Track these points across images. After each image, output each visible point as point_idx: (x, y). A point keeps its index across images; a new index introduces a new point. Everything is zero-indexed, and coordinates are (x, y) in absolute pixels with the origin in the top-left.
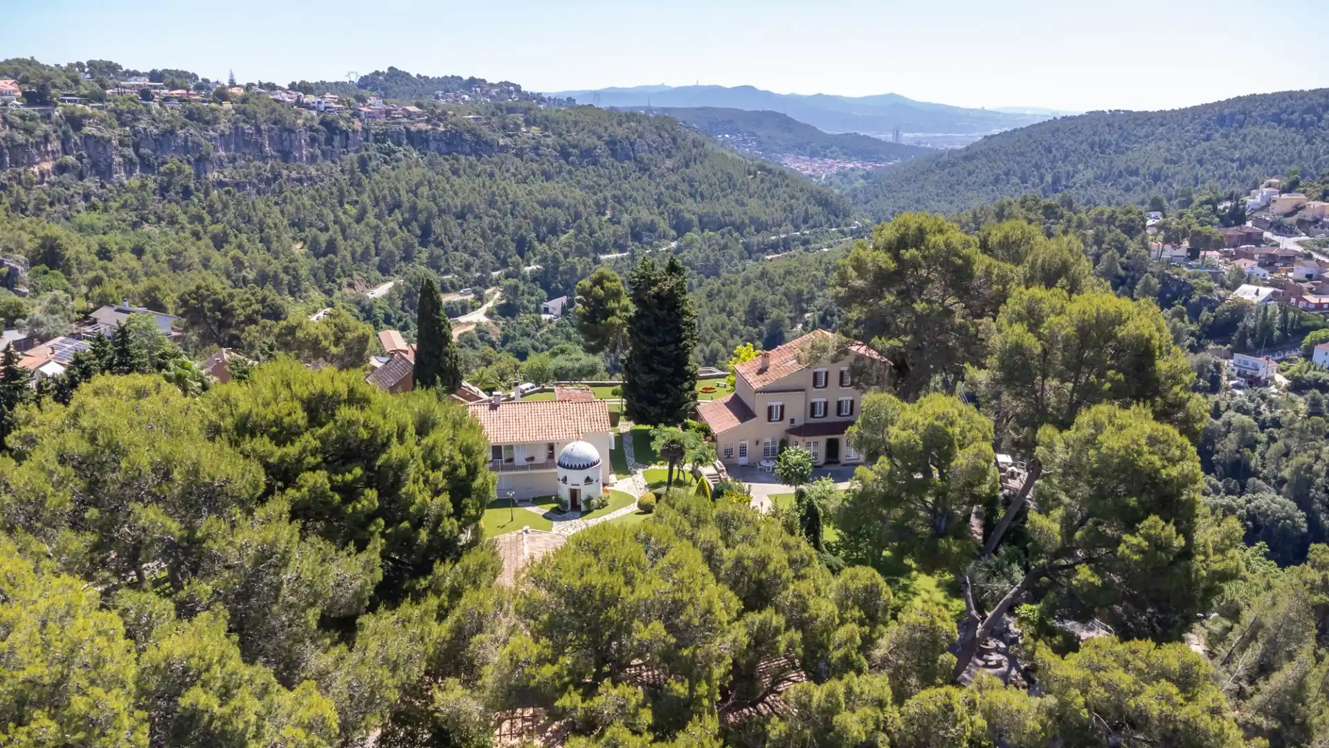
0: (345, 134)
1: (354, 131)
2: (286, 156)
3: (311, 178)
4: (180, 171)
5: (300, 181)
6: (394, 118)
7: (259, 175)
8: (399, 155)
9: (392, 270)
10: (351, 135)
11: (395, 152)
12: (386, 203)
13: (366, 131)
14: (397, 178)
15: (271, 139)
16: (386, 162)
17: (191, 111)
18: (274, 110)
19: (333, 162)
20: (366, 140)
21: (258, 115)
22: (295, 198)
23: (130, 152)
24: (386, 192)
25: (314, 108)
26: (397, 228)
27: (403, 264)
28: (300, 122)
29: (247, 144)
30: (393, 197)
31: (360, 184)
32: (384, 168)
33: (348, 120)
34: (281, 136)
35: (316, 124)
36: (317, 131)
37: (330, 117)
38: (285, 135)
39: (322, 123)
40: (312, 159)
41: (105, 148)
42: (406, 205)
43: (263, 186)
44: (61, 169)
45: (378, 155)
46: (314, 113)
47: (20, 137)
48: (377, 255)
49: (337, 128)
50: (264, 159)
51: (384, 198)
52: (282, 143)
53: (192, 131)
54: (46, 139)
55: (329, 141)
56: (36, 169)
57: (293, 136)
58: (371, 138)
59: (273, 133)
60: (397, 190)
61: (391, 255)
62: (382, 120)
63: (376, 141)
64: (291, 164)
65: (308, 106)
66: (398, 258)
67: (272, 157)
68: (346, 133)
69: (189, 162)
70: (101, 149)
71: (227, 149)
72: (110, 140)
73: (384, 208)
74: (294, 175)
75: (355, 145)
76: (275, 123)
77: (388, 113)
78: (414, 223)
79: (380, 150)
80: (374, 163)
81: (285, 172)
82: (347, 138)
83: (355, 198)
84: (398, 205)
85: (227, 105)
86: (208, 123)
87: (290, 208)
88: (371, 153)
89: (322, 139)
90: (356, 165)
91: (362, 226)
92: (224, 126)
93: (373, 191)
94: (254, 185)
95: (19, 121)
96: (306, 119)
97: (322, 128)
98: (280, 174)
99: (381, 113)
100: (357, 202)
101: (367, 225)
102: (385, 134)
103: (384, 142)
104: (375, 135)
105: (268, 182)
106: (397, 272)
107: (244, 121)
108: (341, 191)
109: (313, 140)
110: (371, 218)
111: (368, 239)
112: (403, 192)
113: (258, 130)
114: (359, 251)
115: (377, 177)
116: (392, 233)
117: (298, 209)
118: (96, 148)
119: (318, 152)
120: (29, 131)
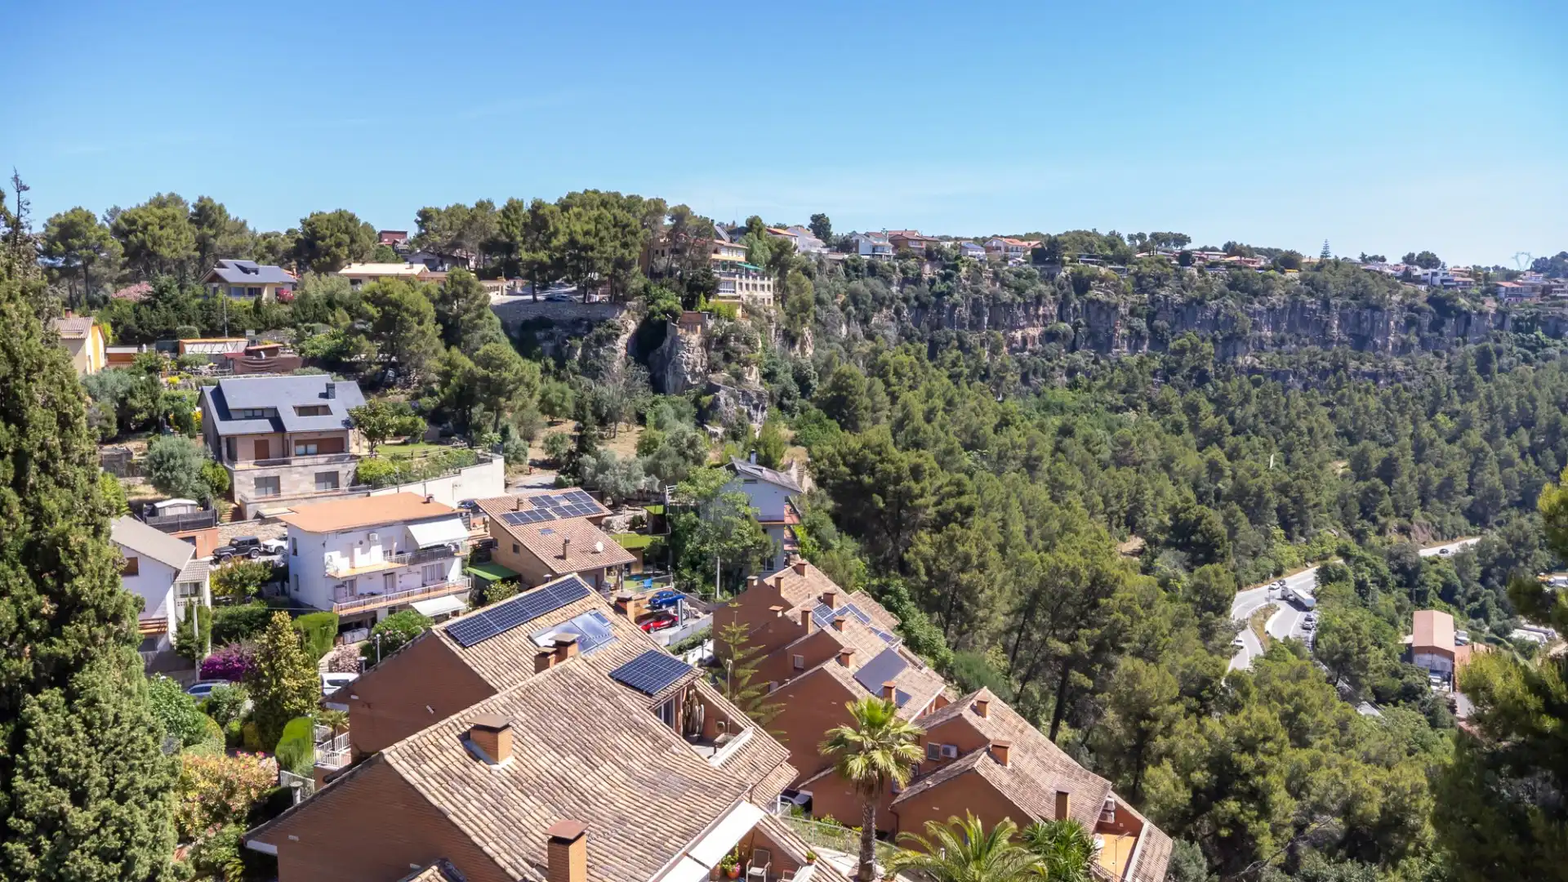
0: (1465, 318)
1: (1482, 314)
2: (1361, 342)
3: (1393, 374)
4: (1195, 349)
5: (1375, 377)
6: (1555, 298)
7: (1311, 363)
8: (1551, 351)
9: (1492, 520)
10: (1474, 319)
11: (1544, 346)
12: (1507, 418)
13: (1502, 314)
14: (1536, 382)
15: (1343, 318)
16: (1527, 360)
17: (1236, 278)
18: (1358, 280)
19: (1437, 354)
20: (1501, 326)
21: (1330, 286)
22: (1357, 396)
23: (1141, 324)
24: (1513, 401)
25: (1425, 282)
26: (1516, 455)
27: (1514, 512)
28: (1396, 298)
29: (1305, 323)
30: (1522, 410)
31: (1469, 387)
32: (1523, 368)
33: (1475, 298)
34: (1359, 314)
35: (1421, 302)
36: (1419, 311)
37: (1443, 293)
38: (1366, 313)
39: (1430, 301)
40: (1403, 349)
41: (1108, 317)
42: (1543, 422)
43: (1314, 379)
44: (1050, 336)
45: (1515, 349)
46: (1423, 288)
47: (1006, 296)
48: (1469, 492)
49: (1453, 308)
50: (1326, 343)
51: (1507, 408)
52: (1359, 323)
53: (1230, 302)
54: (1039, 300)
55: (1436, 326)
56: (1018, 335)
57: (1377, 315)
58: (1509, 324)
59: (1348, 311)
60: (1532, 400)
61: (1493, 495)
62: (1536, 299)
63: (1517, 329)
64: (1366, 354)
65: (1417, 280)
66: (1504, 501)
67: (1340, 342)
68: (1468, 315)
69: (1214, 340)
70: (1103, 317)
71: (1276, 327)
72: (1116, 307)
73: (1501, 424)
74: (1367, 367)
75: (1478, 332)
76: (1354, 298)
77: (1546, 291)
78: (1549, 452)
79: (1521, 343)
80: (1505, 360)
81: (1353, 364)
82: (1468, 322)
83: (1458, 407)
84: (1529, 423)
85: (1292, 274)
86: (1256, 294)
87: (1345, 413)
88: (1504, 345)
89: (1426, 321)
90: (1472, 360)
91: (1456, 448)
92: (1277, 298)
93: (1489, 397)
94: (1301, 377)
95: (1012, 278)
96: (1406, 294)
97: (1428, 307)
98: (1345, 367)
99: (1534, 289)
100: (1458, 413)
101: (1464, 445)
102: (1535, 319)
103: (1530, 330)
104: (1516, 322)
105: (1324, 374)
106: (1500, 524)
107: (1310, 294)
108: (1436, 394)
109: (1410, 323)
110: (1475, 437)
111: (1459, 467)
112: (1541, 403)
113: (1326, 305)
114: (1436, 482)
115: (1504, 379)
116: (1505, 463)
117: (1357, 412)
118: (1098, 315)
119: (1414, 340)
120: (1020, 291)
